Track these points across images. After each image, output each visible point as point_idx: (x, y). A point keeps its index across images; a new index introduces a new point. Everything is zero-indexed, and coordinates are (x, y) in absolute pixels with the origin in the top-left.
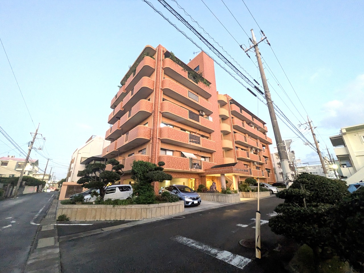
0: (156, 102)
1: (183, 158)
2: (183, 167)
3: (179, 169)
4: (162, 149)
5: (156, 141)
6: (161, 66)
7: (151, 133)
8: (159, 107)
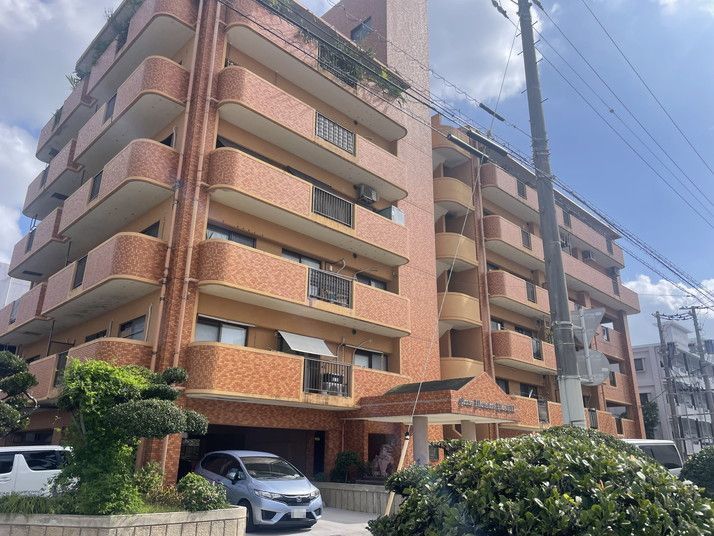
0: (190, 149)
1: (279, 353)
2: (277, 388)
3: (261, 393)
4: (201, 320)
5: (181, 290)
6: (218, 20)
7: (164, 260)
8: (200, 168)
